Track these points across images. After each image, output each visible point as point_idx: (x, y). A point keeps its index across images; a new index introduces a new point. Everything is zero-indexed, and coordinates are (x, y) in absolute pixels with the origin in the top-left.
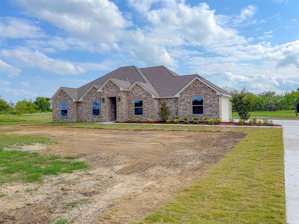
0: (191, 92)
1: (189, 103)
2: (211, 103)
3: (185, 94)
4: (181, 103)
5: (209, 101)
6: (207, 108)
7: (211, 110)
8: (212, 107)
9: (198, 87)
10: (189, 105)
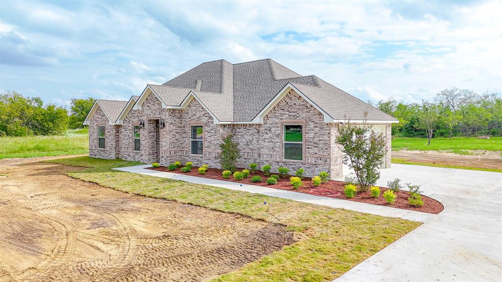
0: (281, 115)
1: (278, 136)
2: (316, 140)
3: (272, 118)
4: (266, 136)
5: (312, 135)
6: (309, 148)
7: (316, 153)
8: (317, 147)
9: (295, 104)
10: (278, 140)
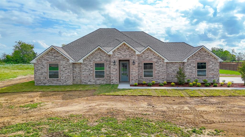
0: (196, 58)
1: (194, 67)
2: (213, 68)
3: (191, 59)
4: (188, 67)
5: (211, 66)
6: (210, 71)
7: (213, 73)
8: (214, 71)
9: (203, 54)
10: (194, 69)
